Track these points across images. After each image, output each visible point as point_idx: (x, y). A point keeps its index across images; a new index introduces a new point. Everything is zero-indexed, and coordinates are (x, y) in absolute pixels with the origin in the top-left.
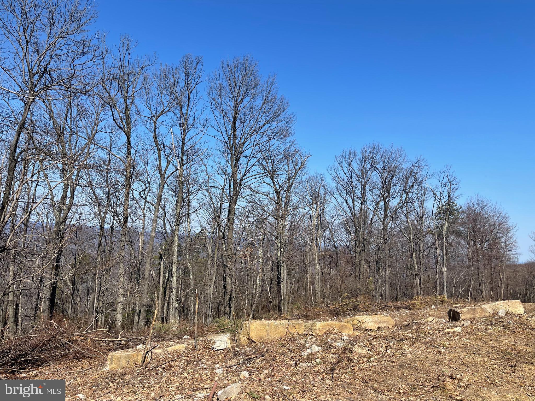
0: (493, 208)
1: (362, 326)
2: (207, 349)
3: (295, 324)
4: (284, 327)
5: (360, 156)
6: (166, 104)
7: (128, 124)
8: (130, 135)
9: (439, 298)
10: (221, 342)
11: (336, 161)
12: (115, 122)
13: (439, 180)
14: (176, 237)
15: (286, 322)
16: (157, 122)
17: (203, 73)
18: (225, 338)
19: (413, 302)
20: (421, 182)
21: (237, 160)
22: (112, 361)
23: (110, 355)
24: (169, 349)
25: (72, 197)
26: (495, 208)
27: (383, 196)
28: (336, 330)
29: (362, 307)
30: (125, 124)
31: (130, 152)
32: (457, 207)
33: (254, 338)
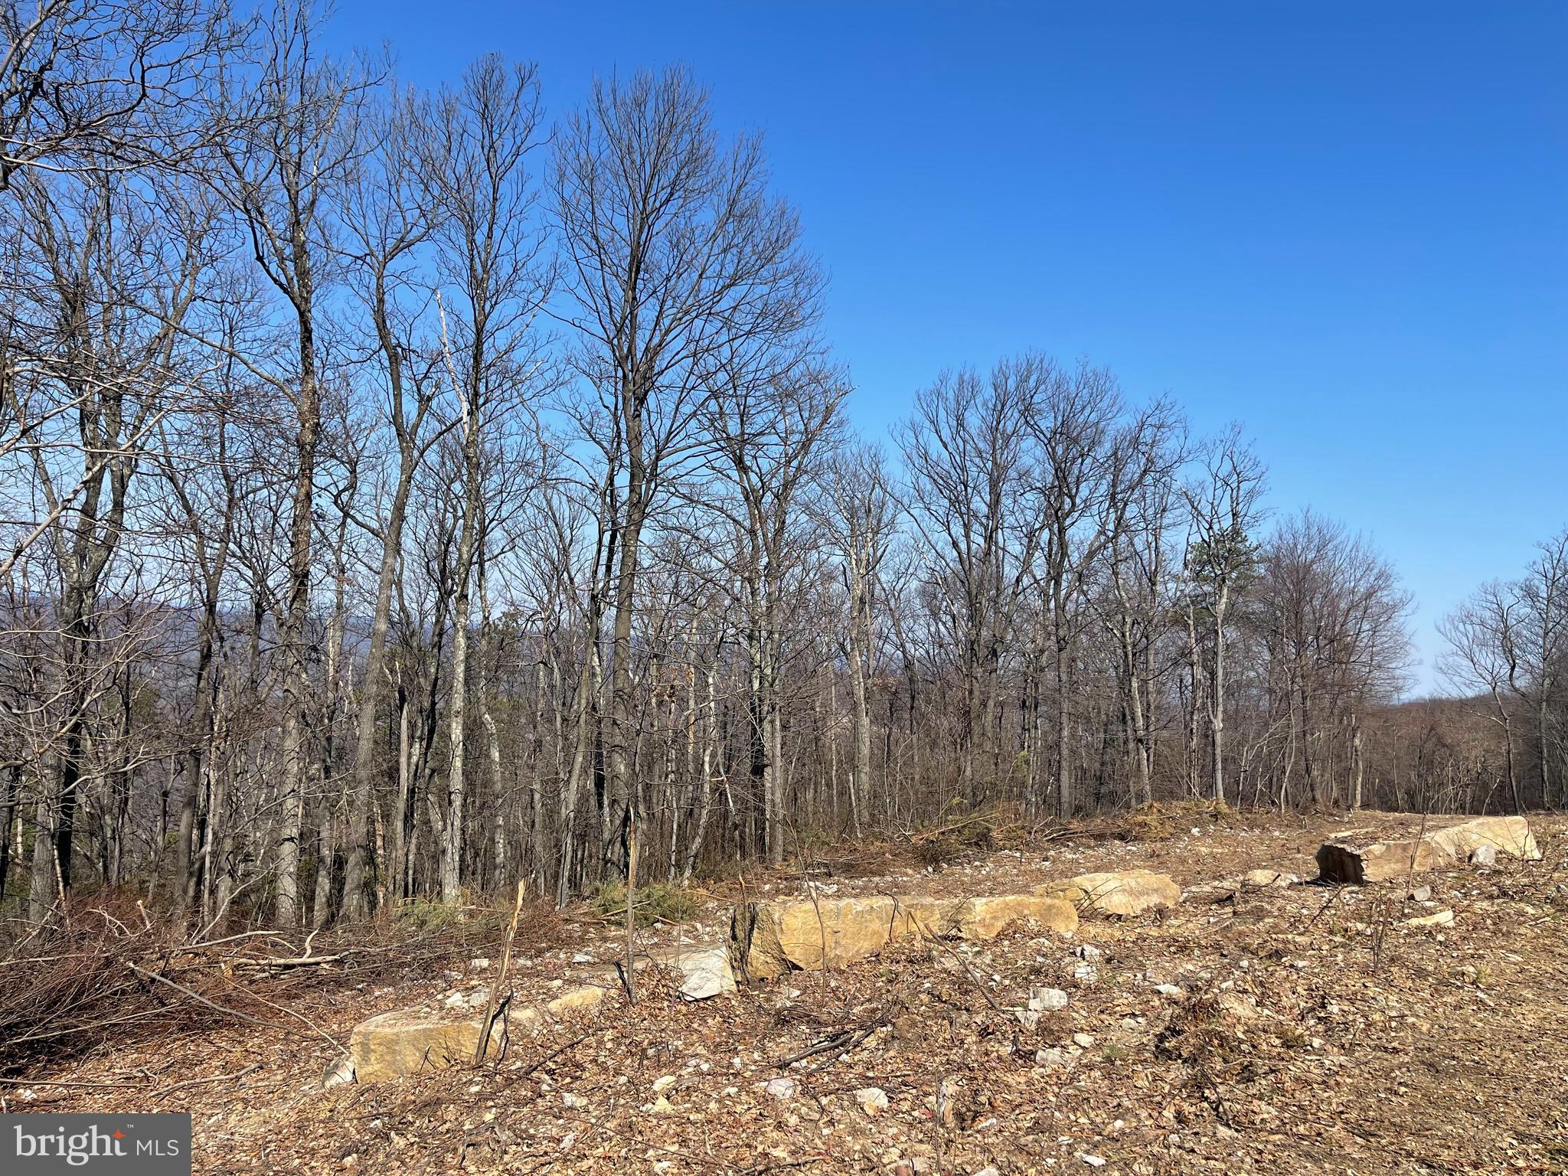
0: (1348, 549)
1: (1097, 905)
2: (663, 999)
3: (911, 906)
4: (882, 919)
5: (989, 392)
6: (413, 215)
7: (303, 274)
8: (309, 311)
9: (1208, 806)
10: (704, 975)
11: (919, 407)
12: (264, 264)
13: (1209, 467)
14: (461, 633)
15: (887, 902)
16: (385, 273)
17: (540, 117)
18: (715, 959)
19: (1140, 818)
20: (1164, 472)
21: (642, 400)
22: (368, 1053)
23: (359, 1033)
24: (554, 1006)
25: (119, 506)
26: (1356, 547)
27: (1056, 513)
28: (1032, 922)
29: (1000, 836)
30: (291, 273)
31: (311, 364)
32: (1247, 544)
33: (797, 955)
